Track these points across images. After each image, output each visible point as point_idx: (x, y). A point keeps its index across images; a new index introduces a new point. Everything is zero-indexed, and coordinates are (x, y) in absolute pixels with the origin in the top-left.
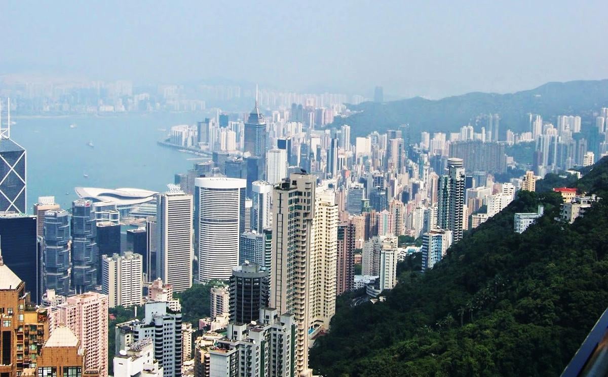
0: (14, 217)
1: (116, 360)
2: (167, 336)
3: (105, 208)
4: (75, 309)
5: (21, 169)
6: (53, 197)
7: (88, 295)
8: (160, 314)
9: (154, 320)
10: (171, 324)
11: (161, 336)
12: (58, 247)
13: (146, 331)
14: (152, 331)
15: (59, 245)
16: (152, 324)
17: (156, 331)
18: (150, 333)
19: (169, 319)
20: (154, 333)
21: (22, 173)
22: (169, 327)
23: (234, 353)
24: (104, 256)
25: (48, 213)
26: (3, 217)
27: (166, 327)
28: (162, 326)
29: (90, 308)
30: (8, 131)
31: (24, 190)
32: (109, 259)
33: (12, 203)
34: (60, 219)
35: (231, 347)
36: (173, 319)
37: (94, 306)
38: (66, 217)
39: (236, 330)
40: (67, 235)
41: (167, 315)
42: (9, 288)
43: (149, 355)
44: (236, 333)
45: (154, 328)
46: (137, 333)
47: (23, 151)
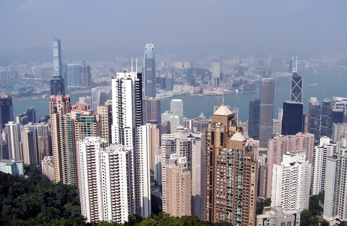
0: (294, 103)
1: (284, 156)
2: (328, 153)
3: (340, 105)
4: (299, 138)
5: (300, 84)
6: (316, 98)
7: (305, 134)
8: (326, 143)
9: (323, 145)
10: (331, 148)
11: (326, 152)
12: (316, 118)
13: (319, 150)
14: (322, 150)
15: (316, 117)
16: (322, 147)
17: (324, 150)
18: (321, 151)
19: (330, 146)
20: (323, 151)
21: (301, 86)
22: (330, 149)
23: (339, 160)
24: (334, 123)
25: (313, 104)
26: (290, 103)
27: (329, 149)
28: (326, 148)
29: (305, 139)
30: (296, 70)
31: (301, 94)
32: (336, 125)
33: (296, 98)
34: (317, 107)
35: (338, 158)
36: (332, 146)
37: (307, 139)
38: (320, 106)
39: (342, 150)
40: (320, 113)
41: (330, 144)
42: (224, 115)
43: (303, 156)
44: (342, 151)
45: (323, 149)
46: (315, 150)
47: (302, 77)
